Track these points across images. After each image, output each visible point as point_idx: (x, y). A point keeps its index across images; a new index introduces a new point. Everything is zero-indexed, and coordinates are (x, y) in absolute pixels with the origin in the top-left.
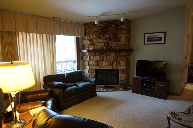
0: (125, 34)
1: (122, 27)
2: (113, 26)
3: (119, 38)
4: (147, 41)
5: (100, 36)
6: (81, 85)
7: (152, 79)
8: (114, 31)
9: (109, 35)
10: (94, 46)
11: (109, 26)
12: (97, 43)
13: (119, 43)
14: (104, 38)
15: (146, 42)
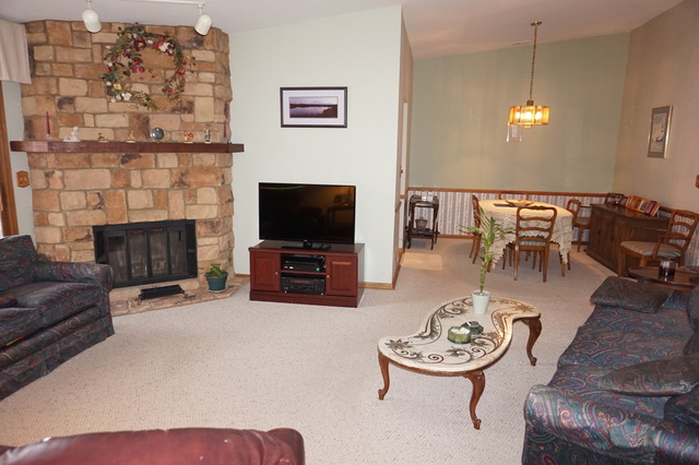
0: (211, 83)
1: (199, 55)
2: (164, 47)
3: (191, 99)
4: (292, 116)
5: (109, 84)
6: (36, 297)
7: (315, 245)
8: (166, 69)
9: (150, 86)
10: (82, 125)
11: (145, 45)
12: (94, 114)
13: (187, 117)
14: (127, 96)
15: (288, 120)
